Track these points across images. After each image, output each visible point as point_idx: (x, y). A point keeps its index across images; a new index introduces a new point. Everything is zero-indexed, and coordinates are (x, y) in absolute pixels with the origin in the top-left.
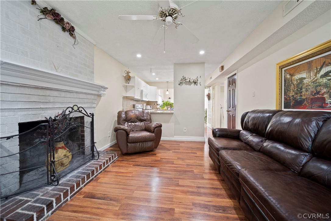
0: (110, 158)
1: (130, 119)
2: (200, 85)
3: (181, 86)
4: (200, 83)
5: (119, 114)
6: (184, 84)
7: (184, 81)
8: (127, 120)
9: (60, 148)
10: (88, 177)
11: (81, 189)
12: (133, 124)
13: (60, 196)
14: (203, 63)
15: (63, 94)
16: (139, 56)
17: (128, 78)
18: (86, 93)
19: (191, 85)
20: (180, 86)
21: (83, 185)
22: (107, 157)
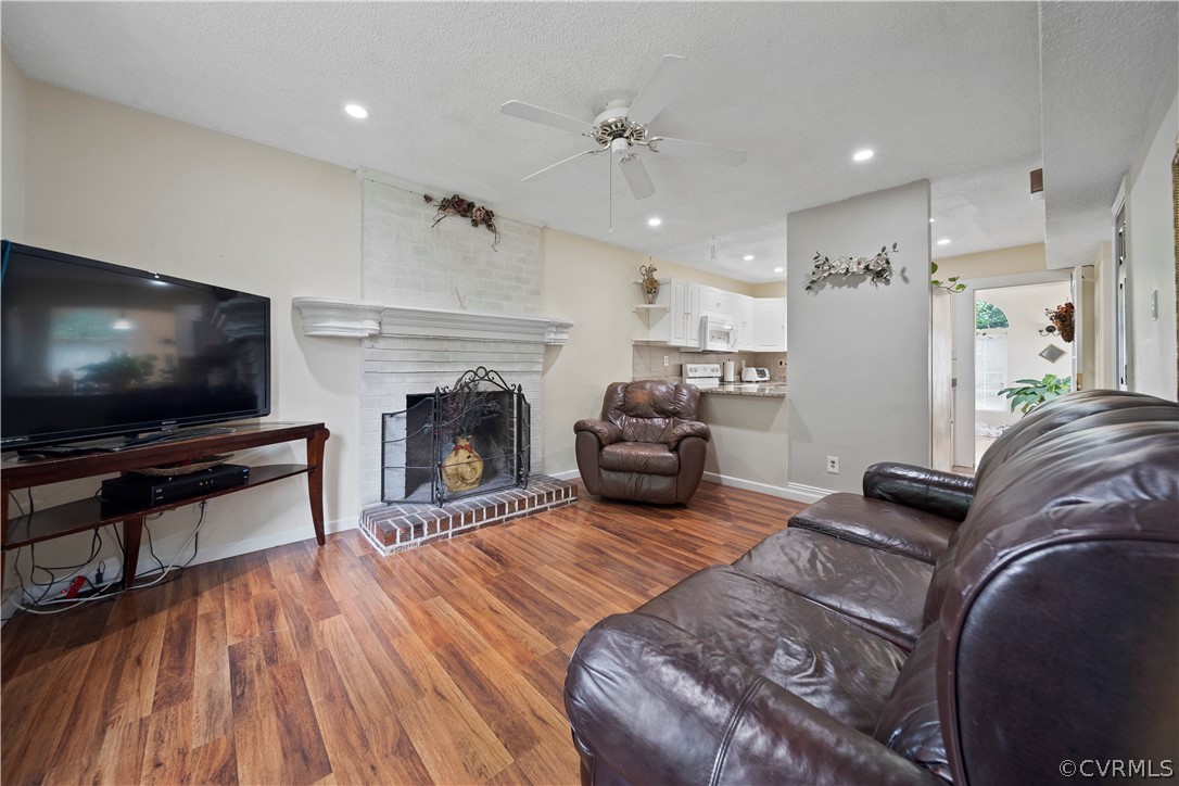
0: (551, 492)
1: (635, 408)
2: (905, 280)
3: (817, 293)
4: (903, 270)
5: (612, 390)
6: (829, 285)
7: (822, 276)
8: (628, 409)
9: (462, 448)
10: (490, 515)
11: (473, 529)
12: (640, 420)
13: (436, 522)
14: (922, 185)
15: (470, 346)
16: (655, 222)
17: (651, 288)
18: (513, 342)
19: (860, 285)
20: (811, 293)
21: (479, 524)
22: (544, 490)
